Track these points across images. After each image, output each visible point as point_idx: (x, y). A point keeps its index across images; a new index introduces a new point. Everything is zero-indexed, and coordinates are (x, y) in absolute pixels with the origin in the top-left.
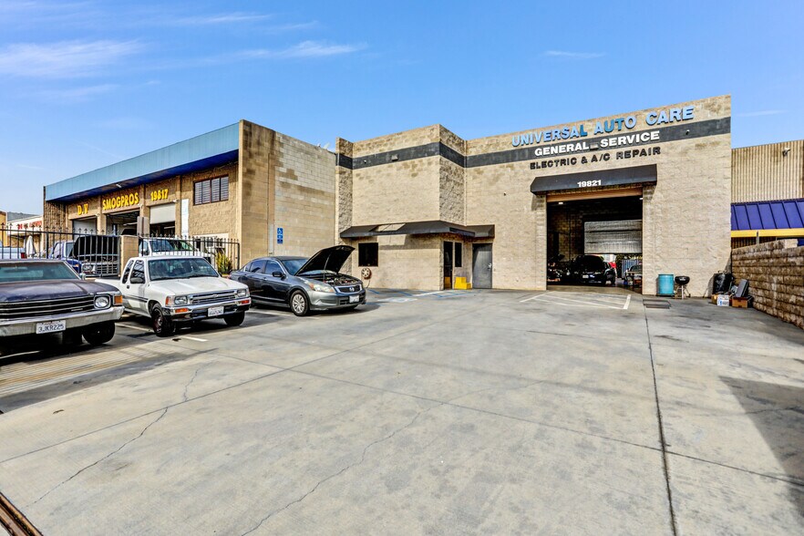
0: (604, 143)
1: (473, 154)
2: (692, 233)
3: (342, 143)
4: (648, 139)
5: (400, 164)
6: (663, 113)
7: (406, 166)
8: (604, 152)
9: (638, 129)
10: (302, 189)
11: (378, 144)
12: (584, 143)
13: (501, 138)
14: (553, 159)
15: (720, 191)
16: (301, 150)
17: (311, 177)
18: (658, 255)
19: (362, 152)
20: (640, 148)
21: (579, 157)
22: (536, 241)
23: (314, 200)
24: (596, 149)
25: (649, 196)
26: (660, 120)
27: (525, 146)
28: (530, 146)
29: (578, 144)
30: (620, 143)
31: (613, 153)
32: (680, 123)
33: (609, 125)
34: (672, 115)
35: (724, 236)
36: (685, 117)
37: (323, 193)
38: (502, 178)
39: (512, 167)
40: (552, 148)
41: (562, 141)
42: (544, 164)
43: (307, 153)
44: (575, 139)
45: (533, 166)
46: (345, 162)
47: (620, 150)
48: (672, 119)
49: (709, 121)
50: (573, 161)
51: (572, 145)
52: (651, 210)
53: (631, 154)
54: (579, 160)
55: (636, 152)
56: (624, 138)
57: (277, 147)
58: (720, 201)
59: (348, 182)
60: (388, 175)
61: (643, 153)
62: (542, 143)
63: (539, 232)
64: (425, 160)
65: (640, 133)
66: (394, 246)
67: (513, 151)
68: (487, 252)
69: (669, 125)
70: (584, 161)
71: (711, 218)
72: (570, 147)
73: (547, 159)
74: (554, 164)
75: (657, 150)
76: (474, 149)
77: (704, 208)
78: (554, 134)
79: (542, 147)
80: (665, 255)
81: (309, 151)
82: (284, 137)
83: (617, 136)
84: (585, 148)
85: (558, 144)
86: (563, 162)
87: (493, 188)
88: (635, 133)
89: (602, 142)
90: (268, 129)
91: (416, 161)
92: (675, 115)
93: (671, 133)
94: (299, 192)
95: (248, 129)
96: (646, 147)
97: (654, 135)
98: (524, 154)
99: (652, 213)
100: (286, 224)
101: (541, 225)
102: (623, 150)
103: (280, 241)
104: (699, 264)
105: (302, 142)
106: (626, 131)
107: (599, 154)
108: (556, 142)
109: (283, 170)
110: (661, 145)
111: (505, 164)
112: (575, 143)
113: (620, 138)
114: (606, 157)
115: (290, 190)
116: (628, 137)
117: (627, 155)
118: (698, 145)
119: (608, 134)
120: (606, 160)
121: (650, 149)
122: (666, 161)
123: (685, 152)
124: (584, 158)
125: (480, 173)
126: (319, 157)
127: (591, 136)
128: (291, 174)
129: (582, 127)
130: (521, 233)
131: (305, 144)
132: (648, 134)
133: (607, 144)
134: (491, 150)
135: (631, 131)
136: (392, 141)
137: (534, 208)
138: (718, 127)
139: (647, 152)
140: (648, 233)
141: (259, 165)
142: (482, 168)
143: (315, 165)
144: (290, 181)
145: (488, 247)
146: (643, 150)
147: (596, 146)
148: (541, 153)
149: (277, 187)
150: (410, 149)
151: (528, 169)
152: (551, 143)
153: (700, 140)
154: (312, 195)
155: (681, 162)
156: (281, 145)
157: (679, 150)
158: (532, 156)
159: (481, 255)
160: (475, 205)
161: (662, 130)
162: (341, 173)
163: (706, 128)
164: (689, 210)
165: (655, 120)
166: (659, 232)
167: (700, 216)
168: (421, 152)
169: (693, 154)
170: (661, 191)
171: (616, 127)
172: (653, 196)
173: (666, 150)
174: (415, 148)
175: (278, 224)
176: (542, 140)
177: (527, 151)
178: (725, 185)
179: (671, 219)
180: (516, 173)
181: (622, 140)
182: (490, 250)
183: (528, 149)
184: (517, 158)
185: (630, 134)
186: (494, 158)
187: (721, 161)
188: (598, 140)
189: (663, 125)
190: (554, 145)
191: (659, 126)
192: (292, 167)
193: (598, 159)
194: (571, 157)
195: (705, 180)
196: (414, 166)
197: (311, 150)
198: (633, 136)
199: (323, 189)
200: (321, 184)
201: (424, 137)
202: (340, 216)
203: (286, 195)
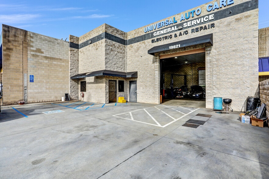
0: (185, 25)
1: (129, 39)
2: (234, 73)
3: (72, 37)
4: (208, 19)
5: (92, 44)
6: (216, 3)
7: (94, 45)
8: (185, 30)
9: (202, 15)
10: (46, 58)
11: (86, 37)
12: (176, 27)
13: (140, 29)
14: (161, 37)
15: (251, 46)
16: (46, 40)
17: (53, 52)
18: (214, 86)
19: (82, 41)
20: (203, 25)
21: (173, 34)
22: (154, 79)
23: (55, 63)
24: (181, 29)
25: (208, 52)
26: (214, 7)
27: (150, 32)
28: (152, 31)
29: (173, 28)
30: (193, 24)
31: (190, 30)
32: (226, 8)
33: (188, 15)
34: (221, 3)
35: (254, 74)
36: (229, 3)
37: (61, 59)
38: (140, 49)
39: (144, 43)
40: (161, 31)
41: (166, 27)
42: (158, 40)
43: (49, 41)
44: (171, 25)
45: (153, 41)
46: (74, 46)
47: (193, 28)
48: (221, 6)
49: (244, 3)
50: (171, 37)
51: (170, 29)
52: (210, 60)
53: (199, 29)
54: (173, 36)
55: (201, 28)
56: (195, 21)
57: (29, 38)
58: (251, 52)
59: (76, 55)
60: (89, 50)
61: (205, 28)
62: (157, 30)
63: (156, 74)
64: (100, 41)
65: (203, 17)
66: (91, 82)
67: (145, 35)
68: (135, 85)
69: (220, 10)
70: (176, 36)
71: (245, 62)
72: (169, 30)
73: (159, 37)
74: (162, 39)
75: (213, 26)
76: (130, 36)
77: (241, 57)
78: (162, 24)
79: (156, 31)
80: (218, 86)
81: (51, 41)
82: (34, 34)
83: (191, 20)
84: (176, 29)
85: (164, 29)
86: (166, 38)
87: (137, 54)
88: (201, 18)
89: (184, 25)
90: (22, 30)
91: (97, 42)
92: (223, 3)
93: (220, 15)
94: (45, 59)
95: (6, 29)
96: (207, 24)
97: (211, 17)
98: (149, 36)
99: (211, 62)
100: (36, 73)
101: (157, 71)
102: (194, 28)
103: (32, 81)
104: (238, 91)
105: (46, 36)
106: (196, 17)
107: (182, 31)
108: (163, 28)
109: (34, 49)
110: (215, 22)
111: (142, 42)
112: (171, 27)
113: (193, 21)
114: (186, 33)
115: (38, 58)
116: (197, 20)
117: (197, 30)
118: (236, 19)
119: (187, 20)
120: (186, 34)
121: (209, 25)
122: (218, 31)
123: (229, 24)
124: (175, 34)
125: (132, 47)
126: (58, 44)
127: (179, 22)
128: (39, 51)
129: (174, 18)
130: (148, 75)
131: (48, 37)
132: (207, 17)
133: (186, 25)
134: (136, 36)
135: (199, 16)
136: (90, 35)
137: (154, 62)
138: (249, 6)
139: (207, 27)
140: (209, 74)
141: (16, 46)
142: (132, 45)
143: (56, 47)
144: (38, 54)
145: (135, 82)
146: (205, 26)
147: (181, 27)
148: (156, 35)
149: (29, 57)
150: (95, 37)
151: (151, 43)
152: (161, 28)
153: (238, 16)
154: (54, 60)
155: (227, 31)
156: (32, 37)
157: (226, 23)
158: (153, 36)
159: (133, 86)
160: (130, 63)
161: (215, 13)
162: (71, 51)
163: (242, 8)
164: (232, 59)
165: (211, 8)
166: (214, 72)
167: (239, 63)
168: (99, 38)
169: (234, 25)
170: (215, 49)
171: (191, 16)
172: (211, 52)
173: (218, 24)
174: (97, 36)
175: (30, 73)
176: (157, 28)
177: (150, 34)
178: (255, 42)
179: (222, 65)
180: (146, 46)
181: (194, 22)
182: (136, 84)
183: (151, 33)
184: (146, 38)
185: (198, 19)
186: (137, 39)
187: (252, 27)
188: (181, 24)
189: (216, 11)
190: (162, 30)
191: (214, 12)
192: (40, 48)
193: (182, 34)
194: (169, 35)
195: (242, 39)
196: (97, 45)
197: (52, 40)
198: (200, 19)
199: (61, 58)
200: (59, 56)
201: (100, 31)
202: (71, 70)
203: (36, 60)
